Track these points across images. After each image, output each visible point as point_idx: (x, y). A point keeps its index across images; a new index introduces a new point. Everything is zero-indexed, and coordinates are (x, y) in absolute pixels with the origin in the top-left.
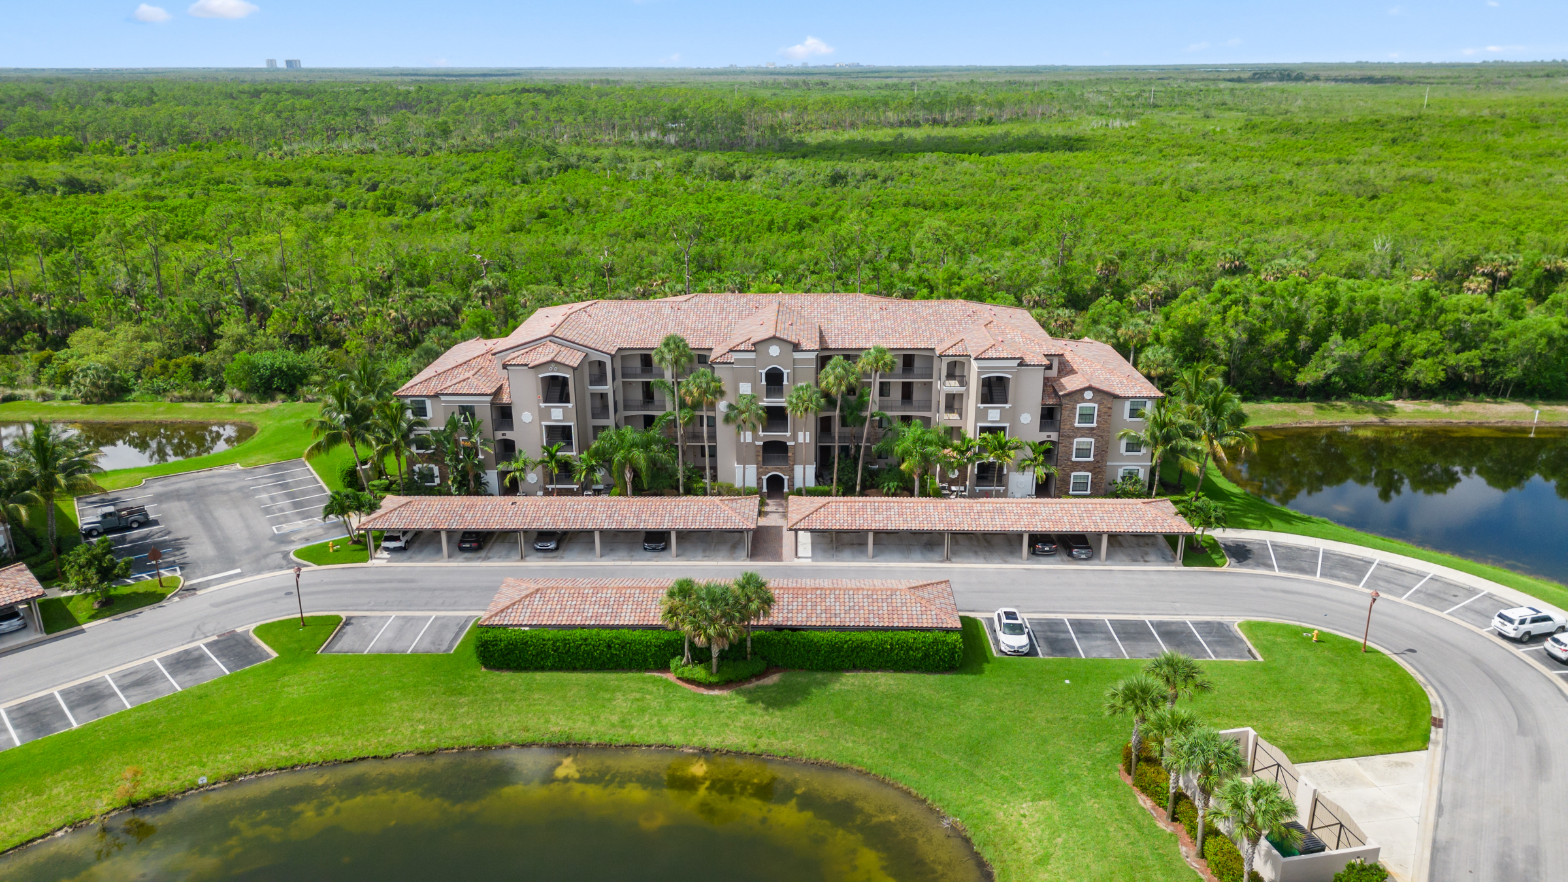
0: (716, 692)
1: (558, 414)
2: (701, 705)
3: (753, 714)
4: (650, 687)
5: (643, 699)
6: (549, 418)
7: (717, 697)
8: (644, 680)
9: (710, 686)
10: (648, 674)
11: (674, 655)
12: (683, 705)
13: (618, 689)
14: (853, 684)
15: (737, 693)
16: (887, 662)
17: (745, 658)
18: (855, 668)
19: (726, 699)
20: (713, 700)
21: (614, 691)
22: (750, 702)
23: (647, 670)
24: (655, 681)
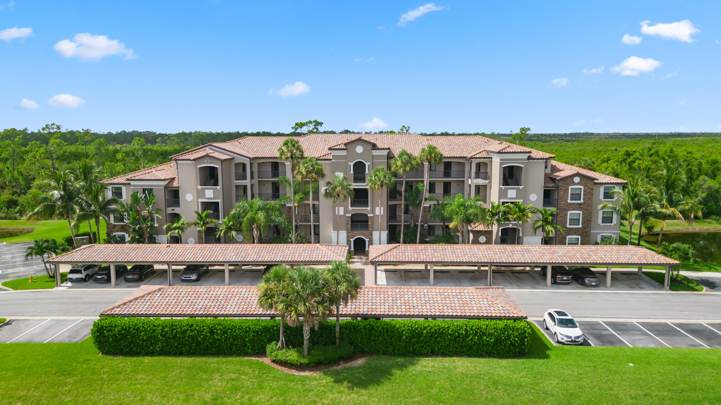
0: (307, 373)
1: (210, 194)
2: (292, 385)
3: (340, 392)
4: (247, 369)
5: (238, 379)
6: (204, 197)
7: (307, 377)
8: (242, 364)
9: (301, 367)
10: (246, 358)
11: (270, 341)
12: (275, 384)
13: (218, 370)
14: (433, 367)
15: (325, 374)
16: (462, 347)
17: (335, 343)
18: (433, 354)
19: (315, 379)
20: (303, 380)
21: (213, 372)
22: (337, 381)
23: (246, 354)
24: (251, 364)
